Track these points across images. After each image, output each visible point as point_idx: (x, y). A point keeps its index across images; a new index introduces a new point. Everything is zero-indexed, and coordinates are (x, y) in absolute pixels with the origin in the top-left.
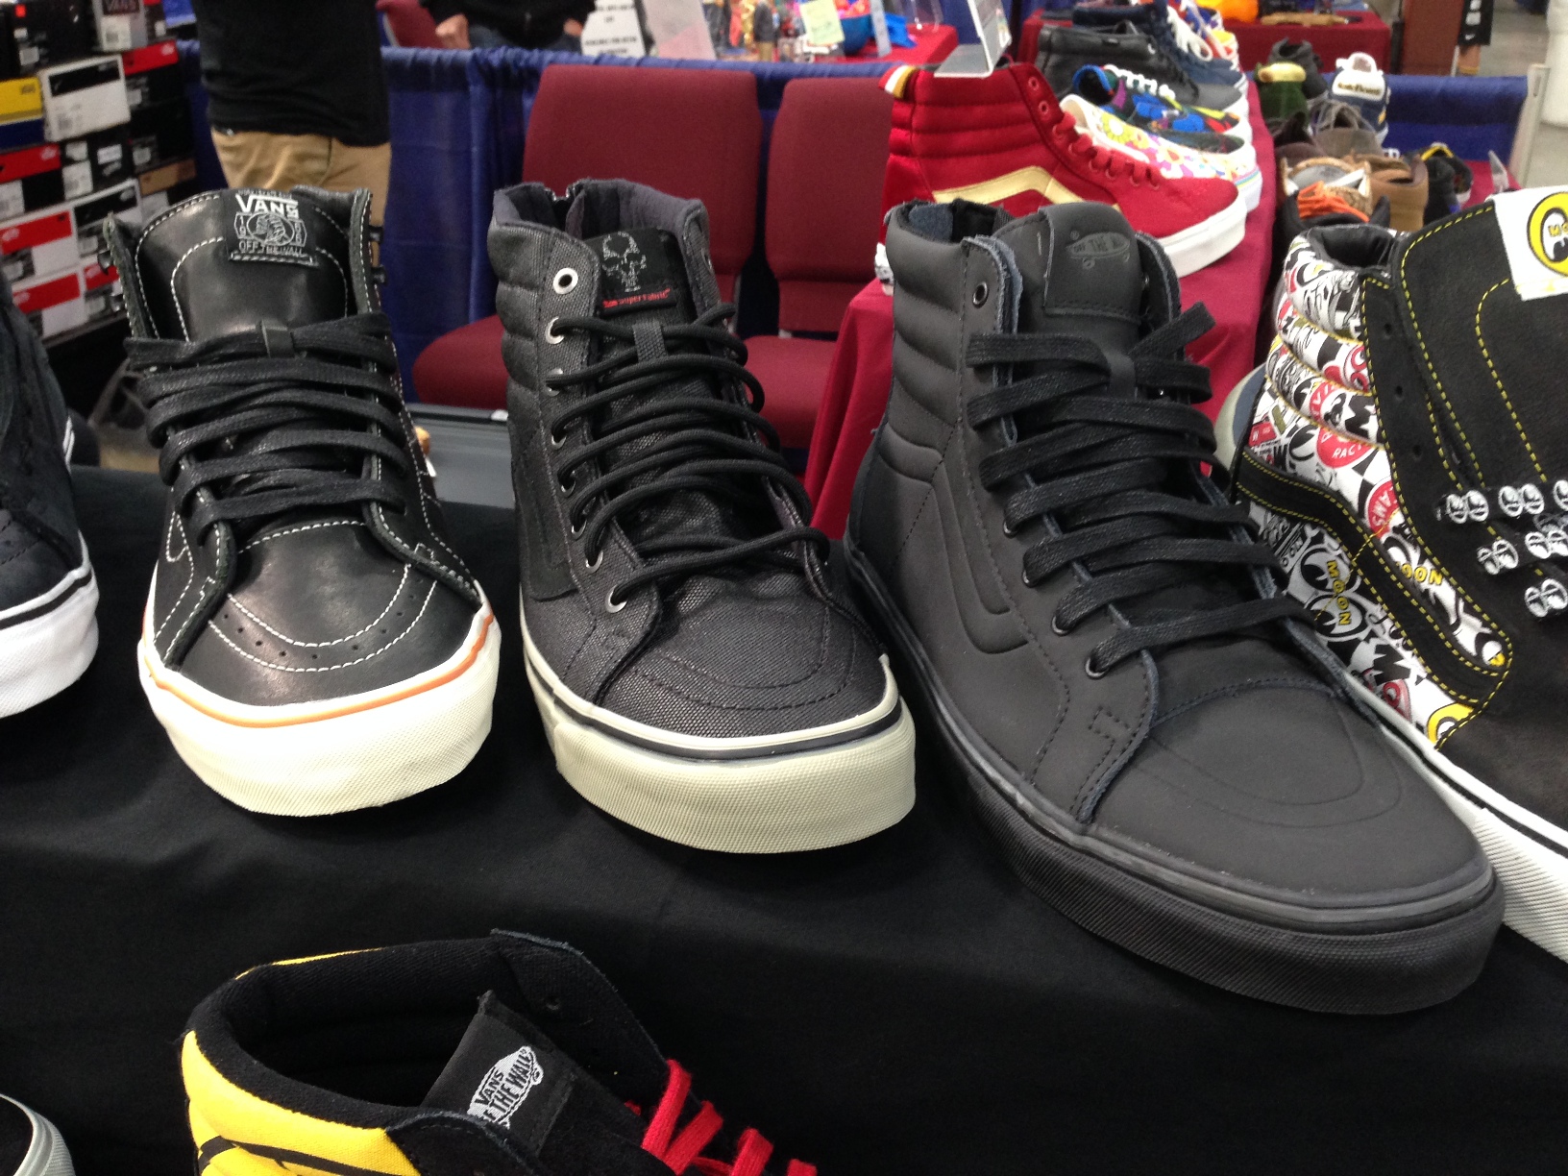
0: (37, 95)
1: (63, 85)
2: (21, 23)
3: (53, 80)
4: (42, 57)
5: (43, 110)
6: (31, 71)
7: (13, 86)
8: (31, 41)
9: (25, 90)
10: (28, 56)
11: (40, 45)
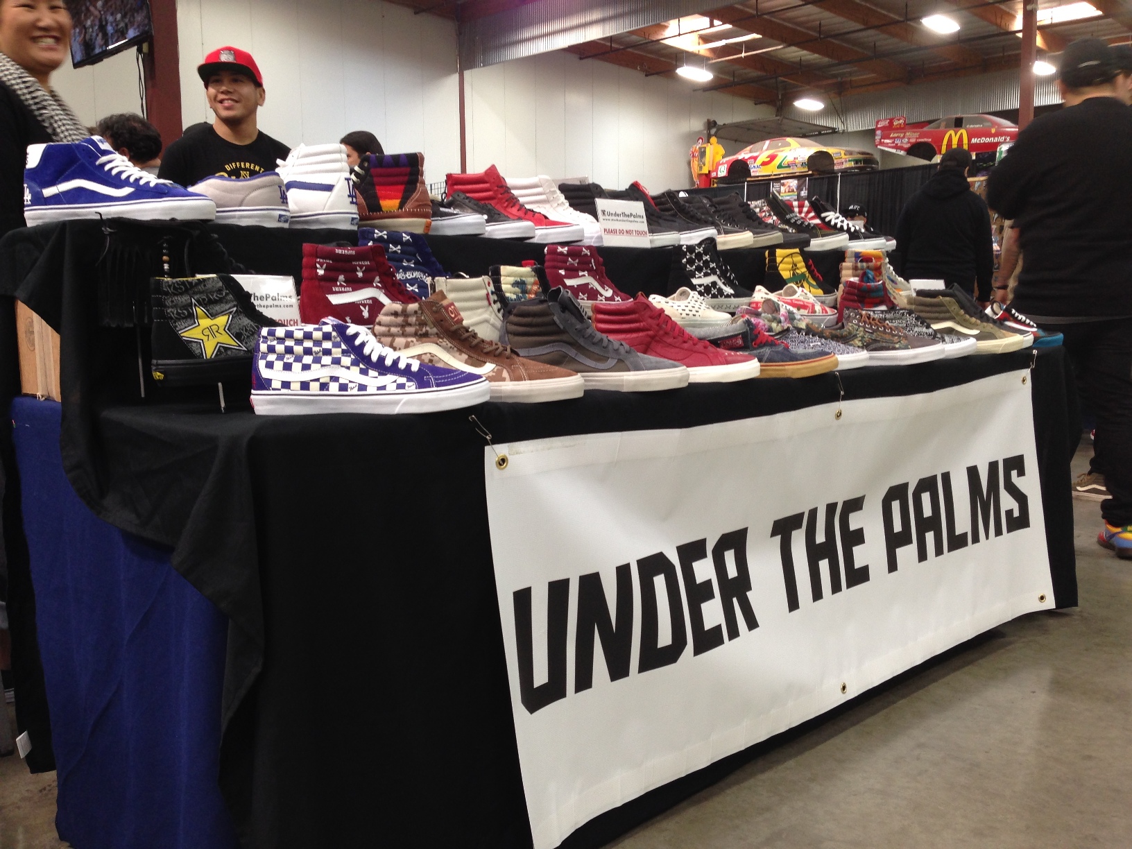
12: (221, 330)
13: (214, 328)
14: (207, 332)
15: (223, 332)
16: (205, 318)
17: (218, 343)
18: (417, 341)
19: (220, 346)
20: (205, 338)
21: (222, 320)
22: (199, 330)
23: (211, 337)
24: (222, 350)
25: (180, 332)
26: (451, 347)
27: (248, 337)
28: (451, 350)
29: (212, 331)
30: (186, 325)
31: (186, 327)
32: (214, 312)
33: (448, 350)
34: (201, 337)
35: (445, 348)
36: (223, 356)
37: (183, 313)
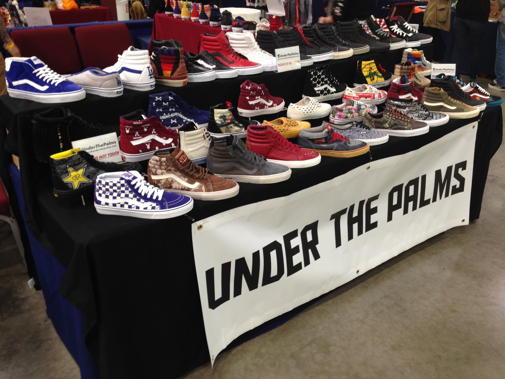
12: (81, 176)
13: (78, 176)
14: (74, 178)
15: (82, 177)
16: (73, 172)
17: (79, 182)
18: (166, 172)
19: (80, 183)
20: (74, 181)
21: (81, 171)
22: (71, 177)
23: (76, 180)
24: (82, 184)
25: (63, 180)
26: (180, 176)
27: (93, 176)
28: (181, 176)
29: (76, 177)
30: (65, 176)
31: (65, 177)
32: (77, 169)
33: (179, 177)
34: (72, 180)
35: (178, 176)
36: (82, 187)
37: (64, 172)
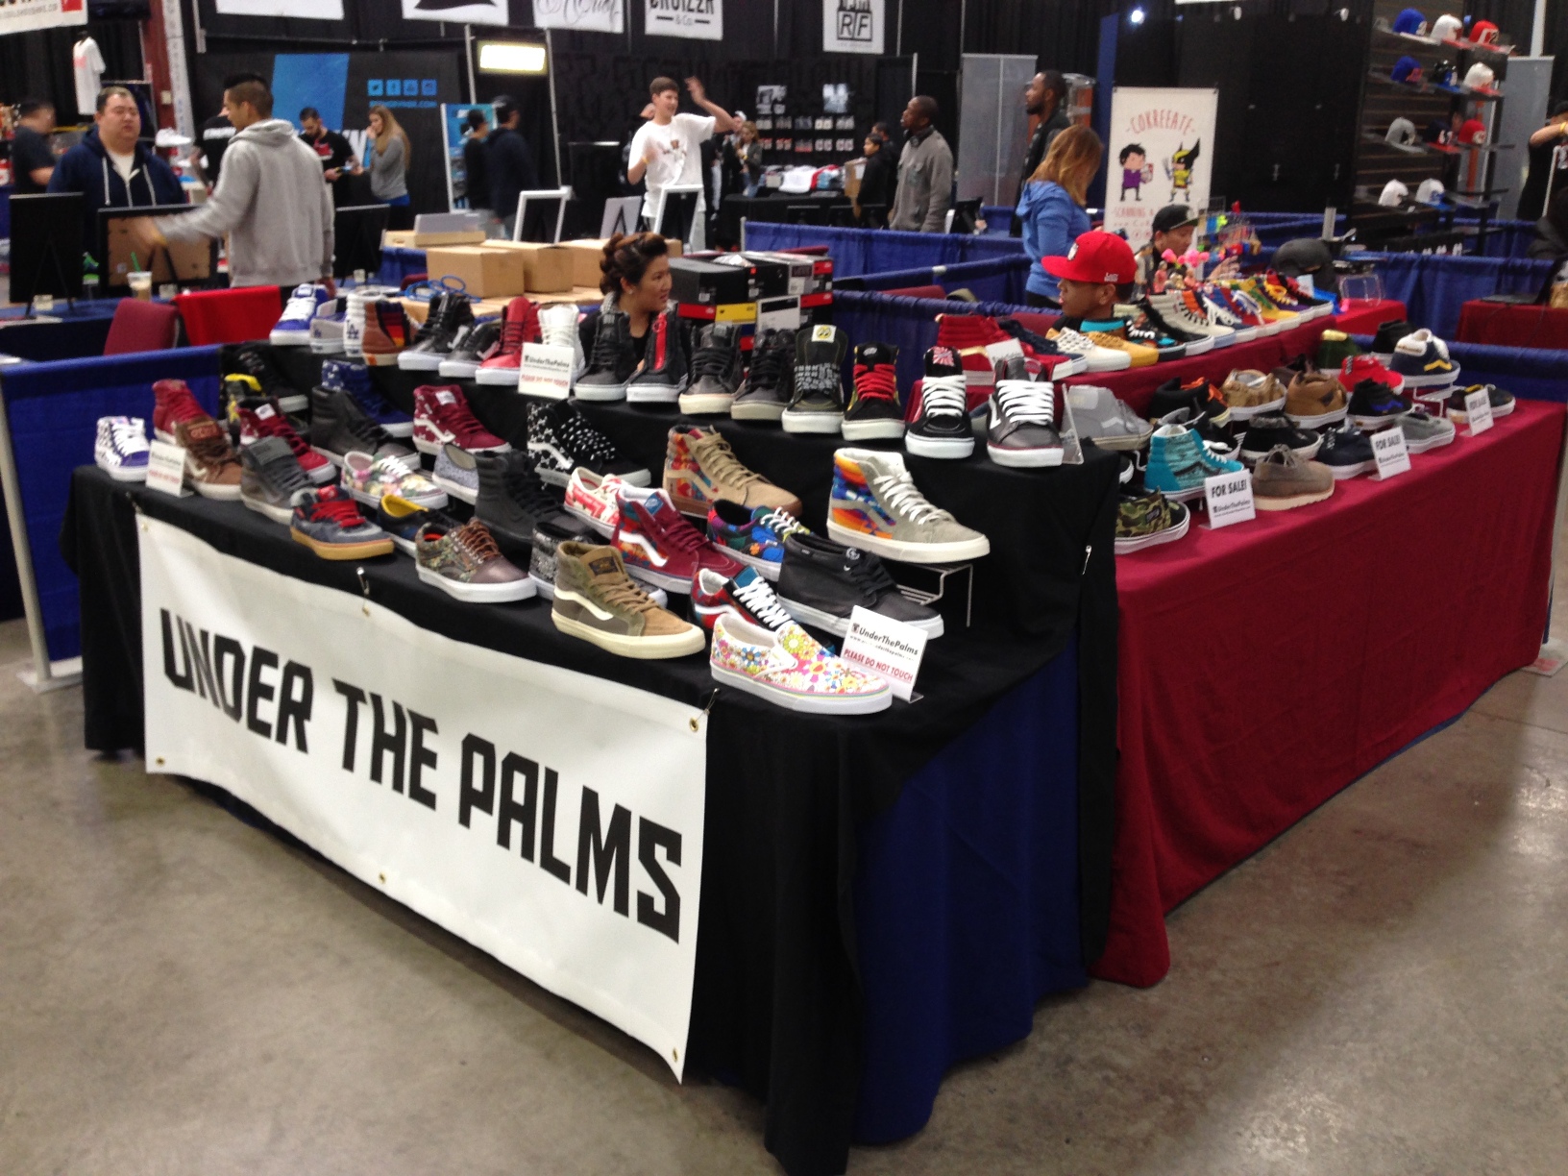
0: (754, 311)
1: (767, 308)
2: (752, 277)
3: (763, 305)
4: (760, 293)
5: (756, 319)
6: (753, 300)
7: (744, 306)
8: (756, 286)
9: (749, 309)
10: (753, 292)
11: (760, 288)
